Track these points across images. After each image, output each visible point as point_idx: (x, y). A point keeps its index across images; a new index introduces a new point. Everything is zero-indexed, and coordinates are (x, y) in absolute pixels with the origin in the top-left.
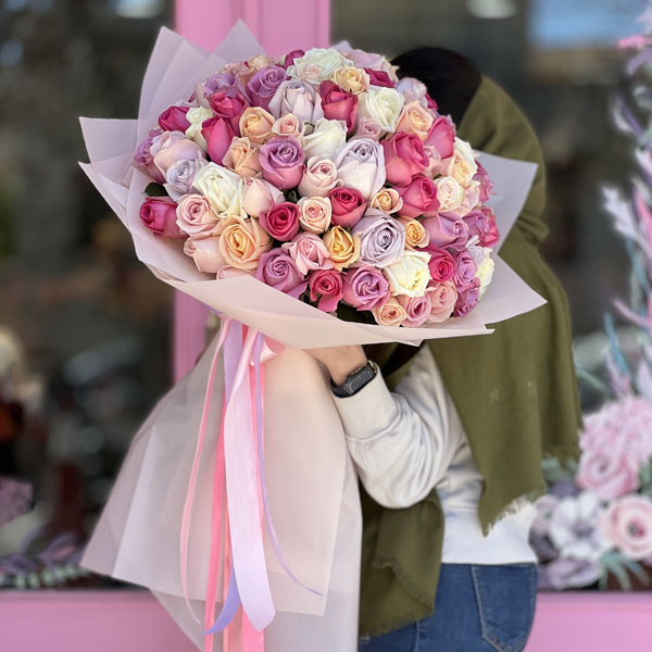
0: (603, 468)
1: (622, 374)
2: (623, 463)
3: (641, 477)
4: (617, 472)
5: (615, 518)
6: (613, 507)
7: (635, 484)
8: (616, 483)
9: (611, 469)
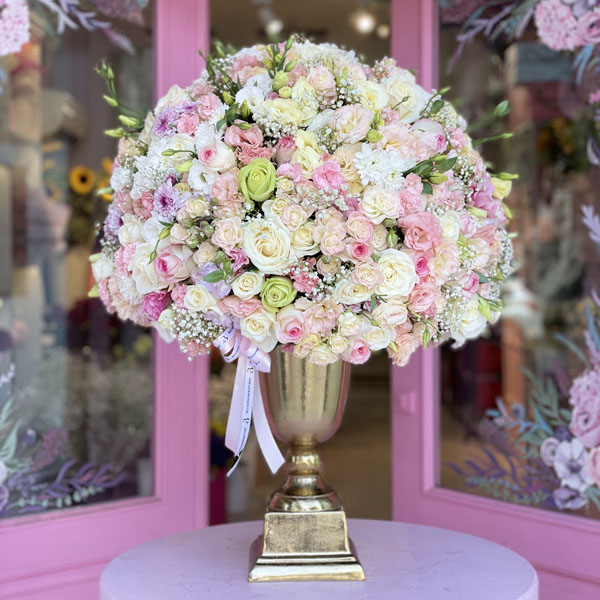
0: (586, 421)
1: (597, 350)
4: (595, 425)
5: (594, 461)
6: (593, 450)
8: (594, 433)
9: (591, 422)
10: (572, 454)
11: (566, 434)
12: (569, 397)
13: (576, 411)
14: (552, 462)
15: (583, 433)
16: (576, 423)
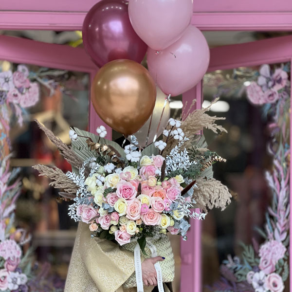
0: (266, 263)
1: (271, 233)
2: (271, 262)
3: (276, 267)
4: (270, 265)
5: (269, 280)
6: (269, 276)
7: (274, 270)
8: (269, 268)
9: (268, 264)
10: (260, 278)
11: (257, 269)
12: (259, 253)
13: (262, 259)
14: (251, 282)
15: (264, 268)
16: (262, 264)
